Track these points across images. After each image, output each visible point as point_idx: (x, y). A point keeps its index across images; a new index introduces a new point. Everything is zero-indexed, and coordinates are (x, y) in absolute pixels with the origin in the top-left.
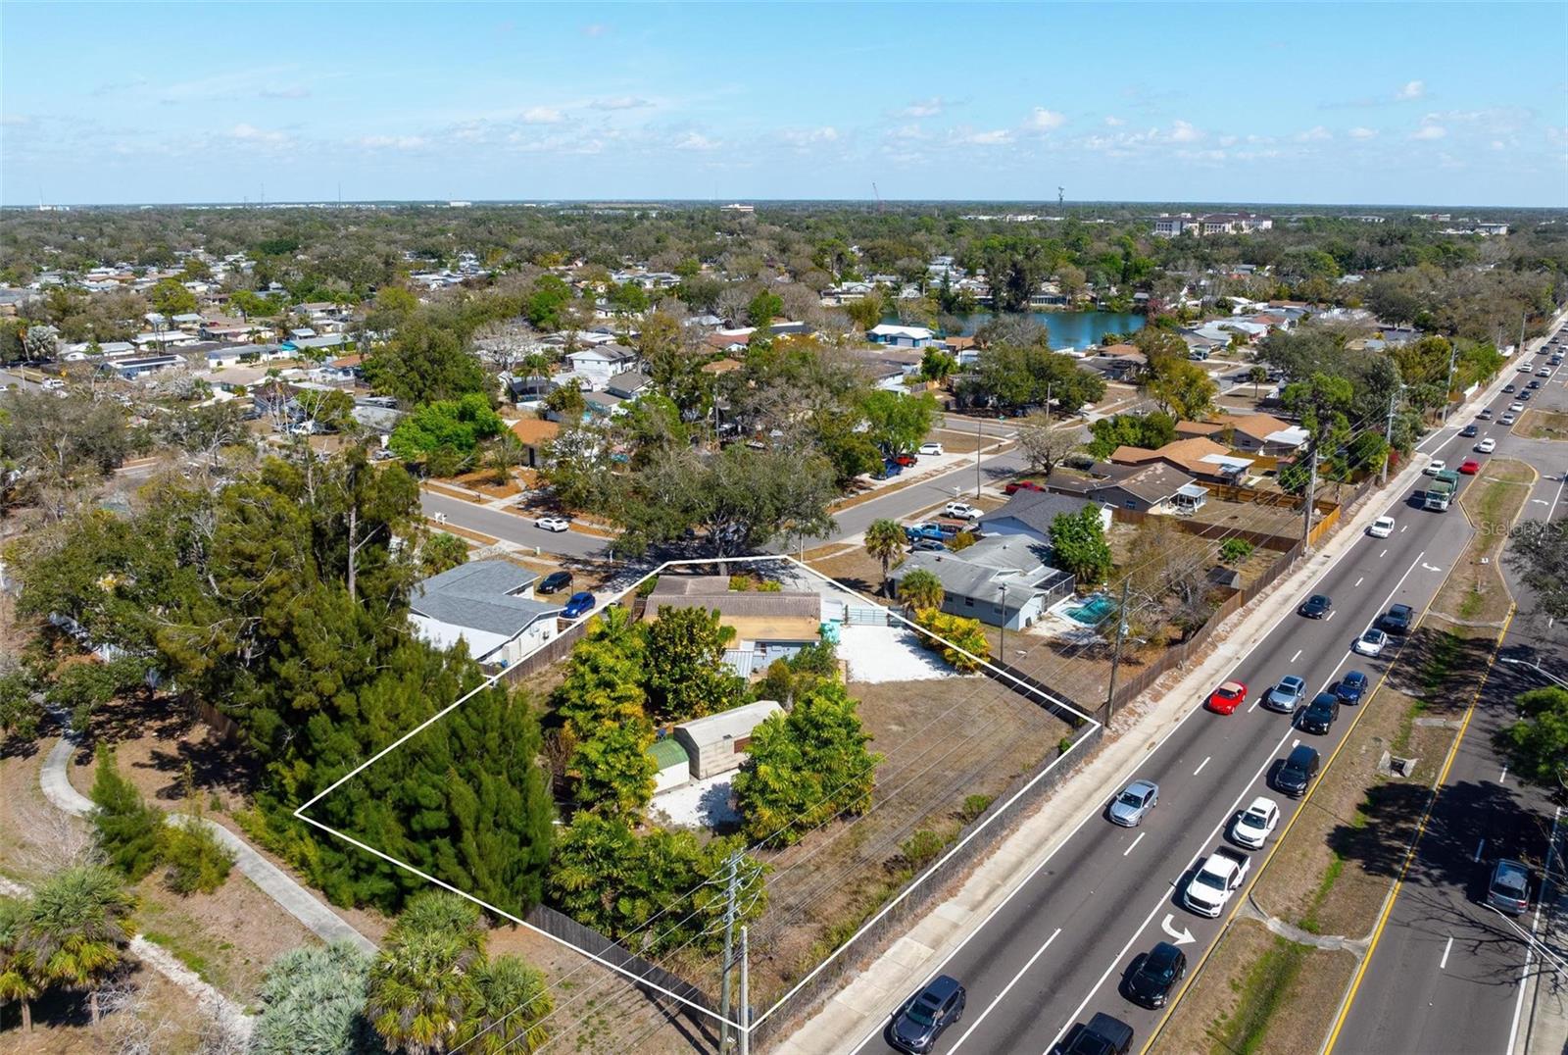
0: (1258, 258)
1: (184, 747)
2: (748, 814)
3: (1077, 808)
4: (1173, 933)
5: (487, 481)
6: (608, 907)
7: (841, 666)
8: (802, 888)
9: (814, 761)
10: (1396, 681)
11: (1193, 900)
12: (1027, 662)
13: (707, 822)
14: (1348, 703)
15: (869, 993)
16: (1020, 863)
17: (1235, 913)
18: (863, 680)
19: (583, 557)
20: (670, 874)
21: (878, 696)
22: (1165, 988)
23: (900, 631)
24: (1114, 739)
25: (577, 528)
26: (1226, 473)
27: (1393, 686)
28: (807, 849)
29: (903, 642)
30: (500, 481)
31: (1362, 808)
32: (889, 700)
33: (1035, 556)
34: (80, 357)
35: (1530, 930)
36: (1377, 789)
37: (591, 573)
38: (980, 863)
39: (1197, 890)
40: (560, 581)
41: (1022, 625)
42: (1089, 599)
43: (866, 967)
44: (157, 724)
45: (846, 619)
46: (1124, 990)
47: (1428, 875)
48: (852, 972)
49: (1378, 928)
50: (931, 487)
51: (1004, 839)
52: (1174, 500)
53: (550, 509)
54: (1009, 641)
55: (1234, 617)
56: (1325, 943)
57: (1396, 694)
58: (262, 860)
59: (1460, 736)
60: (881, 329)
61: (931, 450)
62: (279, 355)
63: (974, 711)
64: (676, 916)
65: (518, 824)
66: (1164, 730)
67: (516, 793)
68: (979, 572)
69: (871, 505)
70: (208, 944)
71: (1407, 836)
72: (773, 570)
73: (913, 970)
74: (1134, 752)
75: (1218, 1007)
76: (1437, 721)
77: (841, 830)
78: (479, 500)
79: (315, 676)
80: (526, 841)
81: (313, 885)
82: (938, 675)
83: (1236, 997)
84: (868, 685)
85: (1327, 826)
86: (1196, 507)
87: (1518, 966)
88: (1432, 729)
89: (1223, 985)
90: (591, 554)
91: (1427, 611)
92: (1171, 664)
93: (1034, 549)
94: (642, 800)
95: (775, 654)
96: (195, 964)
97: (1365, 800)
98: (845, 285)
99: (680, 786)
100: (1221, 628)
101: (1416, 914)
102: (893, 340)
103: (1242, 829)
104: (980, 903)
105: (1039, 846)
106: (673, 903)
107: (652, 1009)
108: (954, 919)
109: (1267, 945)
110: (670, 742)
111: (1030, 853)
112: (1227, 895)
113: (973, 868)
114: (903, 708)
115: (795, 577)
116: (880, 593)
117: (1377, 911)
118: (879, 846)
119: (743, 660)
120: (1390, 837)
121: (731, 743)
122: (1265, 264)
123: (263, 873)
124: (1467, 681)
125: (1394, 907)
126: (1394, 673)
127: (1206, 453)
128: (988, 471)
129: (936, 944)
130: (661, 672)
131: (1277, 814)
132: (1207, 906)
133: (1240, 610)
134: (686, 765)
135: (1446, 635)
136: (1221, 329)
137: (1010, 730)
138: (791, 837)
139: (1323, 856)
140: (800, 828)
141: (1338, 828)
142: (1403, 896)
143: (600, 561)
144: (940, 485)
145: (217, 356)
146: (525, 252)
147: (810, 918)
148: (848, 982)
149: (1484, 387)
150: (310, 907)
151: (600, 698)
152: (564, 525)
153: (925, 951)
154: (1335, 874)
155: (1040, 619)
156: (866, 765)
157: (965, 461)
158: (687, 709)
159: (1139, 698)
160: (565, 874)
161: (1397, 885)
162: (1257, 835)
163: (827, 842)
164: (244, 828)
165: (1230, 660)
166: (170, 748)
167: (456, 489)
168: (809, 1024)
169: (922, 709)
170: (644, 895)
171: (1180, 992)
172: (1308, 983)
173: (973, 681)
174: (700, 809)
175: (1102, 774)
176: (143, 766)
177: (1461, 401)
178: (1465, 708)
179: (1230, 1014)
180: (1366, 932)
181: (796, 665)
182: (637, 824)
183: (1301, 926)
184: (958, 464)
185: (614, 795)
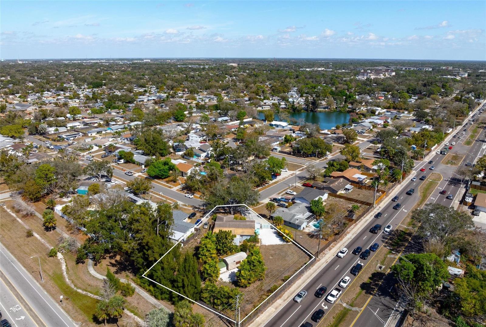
0: (388, 90)
1: (116, 261)
2: (239, 281)
3: (308, 278)
4: (324, 307)
5: (171, 181)
6: (212, 301)
7: (259, 240)
8: (249, 296)
9: (253, 270)
10: (386, 245)
11: (328, 300)
12: (302, 240)
13: (231, 281)
14: (373, 251)
15: (263, 318)
16: (295, 291)
17: (337, 302)
18: (264, 244)
19: (197, 207)
20: (224, 295)
21: (268, 249)
22: (320, 318)
23: (274, 230)
24: (318, 261)
25: (195, 197)
26: (359, 181)
27: (385, 246)
28: (251, 288)
29: (274, 233)
30: (174, 181)
31: (370, 278)
32: (270, 250)
33: (306, 209)
34: (53, 132)
35: (395, 307)
36: (374, 273)
37: (200, 212)
38: (287, 291)
39: (330, 298)
40: (193, 215)
41: (302, 229)
42: (319, 221)
43: (262, 313)
44: (108, 255)
45: (261, 227)
46: (312, 318)
47: (378, 294)
48: (259, 314)
49: (365, 306)
50: (284, 183)
51: (292, 285)
52: (345, 189)
53: (188, 190)
54: (298, 233)
55: (352, 226)
56: (354, 309)
57: (385, 248)
58: (140, 289)
59: (396, 260)
60: (274, 123)
61: (285, 170)
62: (107, 131)
63: (289, 253)
64: (226, 304)
65: (194, 284)
66: (330, 258)
67: (193, 277)
68: (292, 215)
69: (268, 189)
70: (133, 307)
71: (376, 285)
72: (244, 211)
73: (271, 314)
74: (323, 264)
75: (330, 322)
76: (392, 256)
77: (258, 283)
78: (170, 187)
79: (154, 254)
80: (196, 288)
81: (152, 295)
82: (281, 243)
83: (334, 320)
84: (265, 246)
85: (361, 283)
86: (350, 191)
87: (389, 315)
88: (391, 258)
89: (332, 317)
90: (200, 206)
91: (400, 224)
92: (335, 240)
93: (307, 207)
94: (217, 277)
95: (245, 238)
96: (132, 312)
97: (371, 276)
98: (265, 101)
99: (224, 272)
100: (349, 230)
101: (373, 303)
102: (277, 126)
103: (342, 284)
104: (286, 300)
105: (299, 287)
106: (225, 301)
107: (221, 321)
108: (280, 303)
109: (342, 309)
110: (222, 262)
111: (297, 289)
112: (335, 299)
113: (285, 292)
114: (273, 252)
115: (249, 213)
116: (269, 219)
117: (366, 302)
118: (266, 288)
119: (238, 241)
120: (373, 285)
121: (235, 262)
122: (390, 92)
123: (141, 292)
124: (403, 245)
125: (370, 302)
126: (387, 243)
127: (355, 174)
128: (299, 177)
129: (276, 309)
130: (220, 246)
131: (350, 280)
132: (331, 301)
133: (354, 224)
134: (226, 267)
135: (402, 231)
136: (370, 122)
137: (296, 258)
138: (248, 285)
139: (358, 289)
140: (249, 283)
141: (363, 283)
142: (372, 299)
143: (202, 208)
144: (286, 182)
145: (90, 133)
146: (170, 87)
147: (252, 303)
148: (259, 316)
149: (439, 145)
150: (152, 300)
151: (207, 254)
152: (193, 196)
153: (274, 310)
154: (360, 293)
155: (307, 227)
156: (263, 270)
157: (293, 174)
158: (225, 253)
159: (326, 250)
160: (204, 294)
161: (371, 296)
162: (344, 285)
163: (255, 286)
164: (135, 282)
165: (349, 239)
166: (113, 261)
167: (164, 183)
168: (251, 324)
169: (277, 252)
170: (219, 299)
171: (323, 319)
172: (348, 317)
173: (289, 245)
174: (229, 278)
175: (315, 270)
176: (109, 266)
177: (430, 151)
178: (399, 253)
179: (332, 323)
180: (362, 307)
181: (249, 241)
182: (216, 281)
183: (350, 305)
184: (292, 175)
185: (212, 276)
